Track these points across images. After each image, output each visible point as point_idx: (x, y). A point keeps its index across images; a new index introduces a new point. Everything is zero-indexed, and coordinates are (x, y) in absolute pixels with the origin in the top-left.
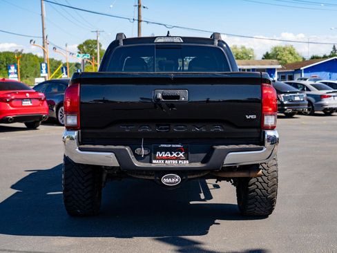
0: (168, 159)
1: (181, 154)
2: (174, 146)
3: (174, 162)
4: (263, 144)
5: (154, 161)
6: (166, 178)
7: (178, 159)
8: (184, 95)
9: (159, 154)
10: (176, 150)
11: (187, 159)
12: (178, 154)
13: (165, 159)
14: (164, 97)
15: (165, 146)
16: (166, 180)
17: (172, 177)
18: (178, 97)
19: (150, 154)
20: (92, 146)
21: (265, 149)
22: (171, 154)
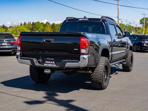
0: (49, 64)
1: (53, 62)
2: (51, 59)
3: (51, 65)
4: (79, 60)
5: (45, 64)
6: (46, 70)
7: (52, 64)
8: (52, 40)
9: (46, 62)
10: (52, 61)
11: (55, 64)
12: (52, 62)
13: (48, 64)
14: (46, 41)
15: (48, 59)
16: (46, 71)
18: (50, 41)
19: (43, 62)
21: (80, 62)
22: (50, 62)
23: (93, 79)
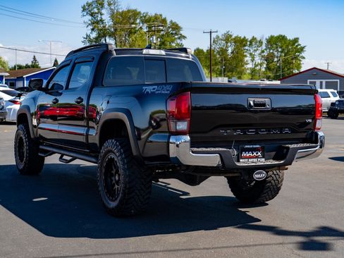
1: (259, 154)
2: (254, 146)
3: (254, 160)
5: (241, 160)
6: (256, 174)
8: (268, 103)
9: (244, 154)
10: (255, 150)
11: (263, 157)
12: (257, 153)
13: (248, 158)
14: (255, 104)
15: (248, 146)
16: (256, 176)
17: (260, 173)
20: (204, 149)
21: (318, 147)
22: (253, 154)
23: (270, 182)
